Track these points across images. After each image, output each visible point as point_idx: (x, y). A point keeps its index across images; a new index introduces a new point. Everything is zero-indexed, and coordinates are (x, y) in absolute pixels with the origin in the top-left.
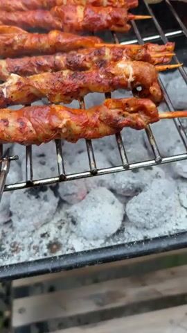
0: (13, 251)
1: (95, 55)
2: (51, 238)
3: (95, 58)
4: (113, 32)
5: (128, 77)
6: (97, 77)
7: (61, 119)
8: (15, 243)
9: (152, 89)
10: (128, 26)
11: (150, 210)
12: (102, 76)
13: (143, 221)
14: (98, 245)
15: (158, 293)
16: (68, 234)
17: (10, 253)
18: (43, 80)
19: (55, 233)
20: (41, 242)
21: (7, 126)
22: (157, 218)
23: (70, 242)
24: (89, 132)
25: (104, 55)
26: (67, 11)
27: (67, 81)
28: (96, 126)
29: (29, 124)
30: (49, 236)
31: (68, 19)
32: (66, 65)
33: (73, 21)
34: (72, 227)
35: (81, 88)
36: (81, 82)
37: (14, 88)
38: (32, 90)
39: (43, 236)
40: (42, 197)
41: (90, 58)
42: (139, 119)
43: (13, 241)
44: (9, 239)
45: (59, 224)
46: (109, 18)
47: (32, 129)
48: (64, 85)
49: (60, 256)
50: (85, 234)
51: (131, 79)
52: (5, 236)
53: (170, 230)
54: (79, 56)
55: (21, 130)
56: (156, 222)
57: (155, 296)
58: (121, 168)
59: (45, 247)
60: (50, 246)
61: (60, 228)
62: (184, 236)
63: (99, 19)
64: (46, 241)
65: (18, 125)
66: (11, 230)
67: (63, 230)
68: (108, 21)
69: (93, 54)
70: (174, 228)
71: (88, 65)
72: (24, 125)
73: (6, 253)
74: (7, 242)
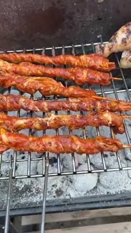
0: (37, 193)
1: (92, 105)
2: (58, 188)
3: (92, 106)
4: (101, 85)
5: (109, 122)
6: (93, 120)
7: (77, 145)
8: (38, 188)
9: (120, 128)
10: (109, 82)
11: (112, 180)
12: (95, 120)
13: (108, 185)
14: (82, 194)
15: (109, 213)
16: (67, 187)
17: (35, 194)
18: (67, 120)
19: (59, 184)
20: (52, 189)
21: (51, 146)
22: (115, 184)
23: (68, 191)
24: (89, 151)
25: (97, 106)
26: (78, 73)
27: (78, 121)
28: (93, 149)
29: (61, 145)
30: (56, 186)
31: (78, 77)
32: (77, 108)
33: (81, 79)
34: (70, 184)
35: (85, 124)
36: (85, 122)
37: (53, 122)
38: (61, 123)
39: (53, 186)
40: (55, 166)
41: (90, 106)
42: (114, 149)
43: (37, 187)
44: (35, 185)
45: (62, 180)
46: (100, 79)
47: (62, 147)
48: (77, 122)
49: (67, 205)
50: (77, 189)
51: (110, 123)
52: (32, 184)
53: (122, 190)
54: (84, 105)
55: (57, 148)
56: (114, 186)
57: (107, 215)
58: (103, 171)
59: (54, 192)
60: (57, 192)
61: (63, 182)
62: (129, 201)
63: (95, 79)
64: (55, 189)
65: (56, 145)
66: (36, 180)
67: (65, 184)
68: (99, 80)
69: (91, 104)
70: (124, 189)
71: (88, 109)
72: (58, 146)
73: (33, 193)
74: (34, 188)
